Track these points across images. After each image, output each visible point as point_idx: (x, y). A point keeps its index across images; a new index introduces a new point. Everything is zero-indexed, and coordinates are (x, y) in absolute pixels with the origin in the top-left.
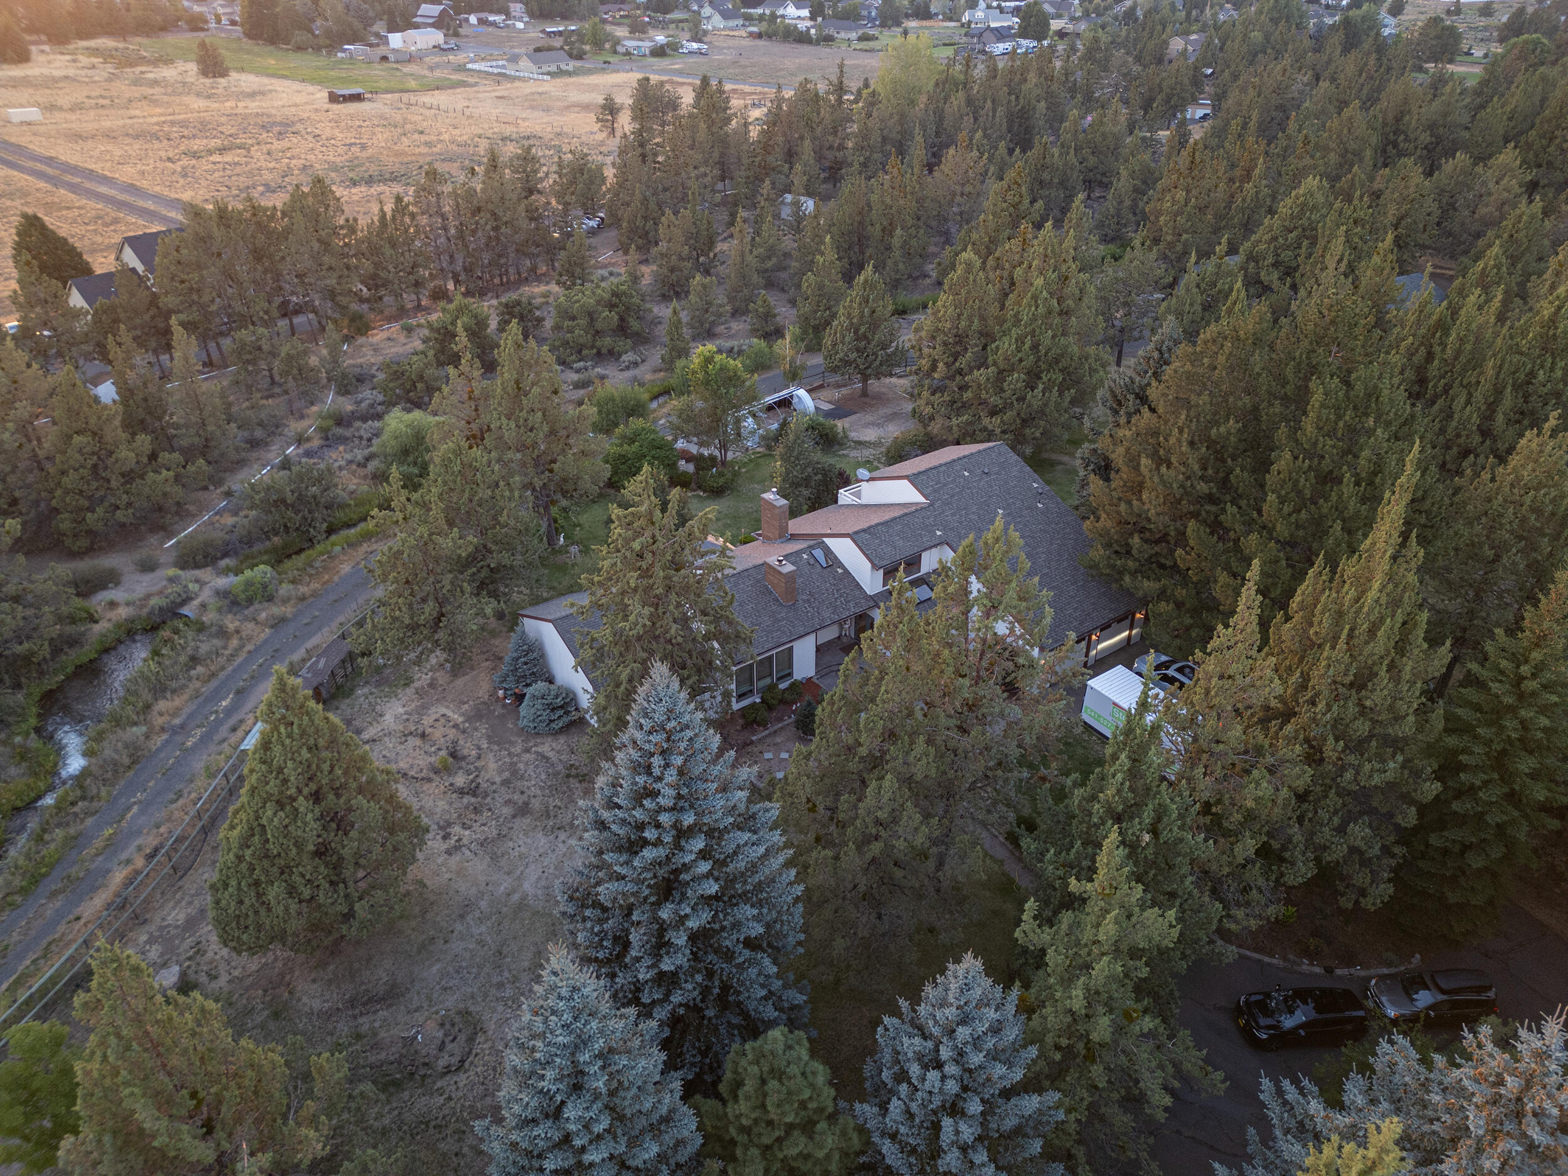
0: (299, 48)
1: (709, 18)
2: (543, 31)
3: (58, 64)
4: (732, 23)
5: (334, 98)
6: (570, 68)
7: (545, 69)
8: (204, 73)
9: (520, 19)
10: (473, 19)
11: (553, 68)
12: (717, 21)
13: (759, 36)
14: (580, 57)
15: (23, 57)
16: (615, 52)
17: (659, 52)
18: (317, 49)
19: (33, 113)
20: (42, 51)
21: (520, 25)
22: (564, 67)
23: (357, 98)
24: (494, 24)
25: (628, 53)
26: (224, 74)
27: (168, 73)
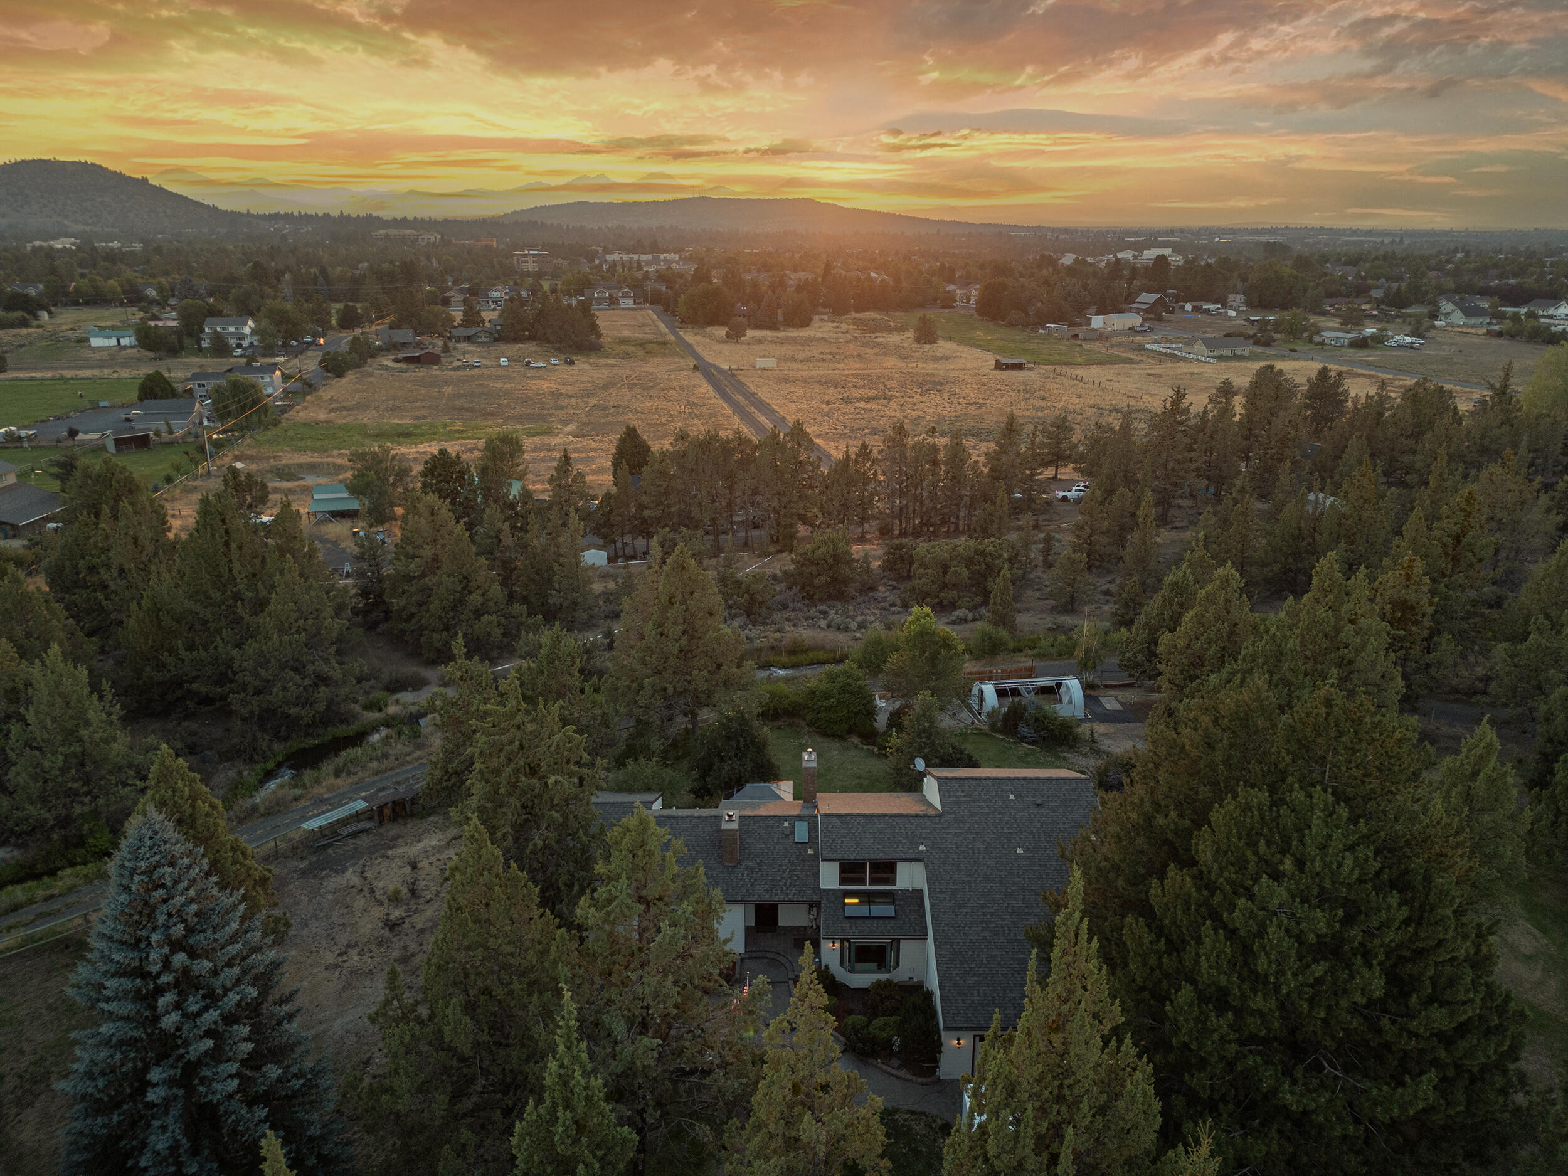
0: (1011, 325)
1: (1448, 314)
2: (1248, 320)
3: (825, 329)
4: (1473, 321)
5: (999, 366)
6: (1246, 353)
7: (1218, 352)
8: (918, 340)
9: (1236, 309)
10: (1188, 307)
11: (1227, 352)
12: (1458, 318)
13: (1500, 334)
14: (1268, 344)
15: (805, 323)
16: (1311, 341)
17: (1361, 344)
18: (1025, 325)
19: (770, 362)
20: (822, 320)
21: (1233, 314)
22: (1239, 352)
23: (1019, 367)
24: (1207, 311)
25: (1322, 344)
26: (932, 341)
27: (894, 338)
